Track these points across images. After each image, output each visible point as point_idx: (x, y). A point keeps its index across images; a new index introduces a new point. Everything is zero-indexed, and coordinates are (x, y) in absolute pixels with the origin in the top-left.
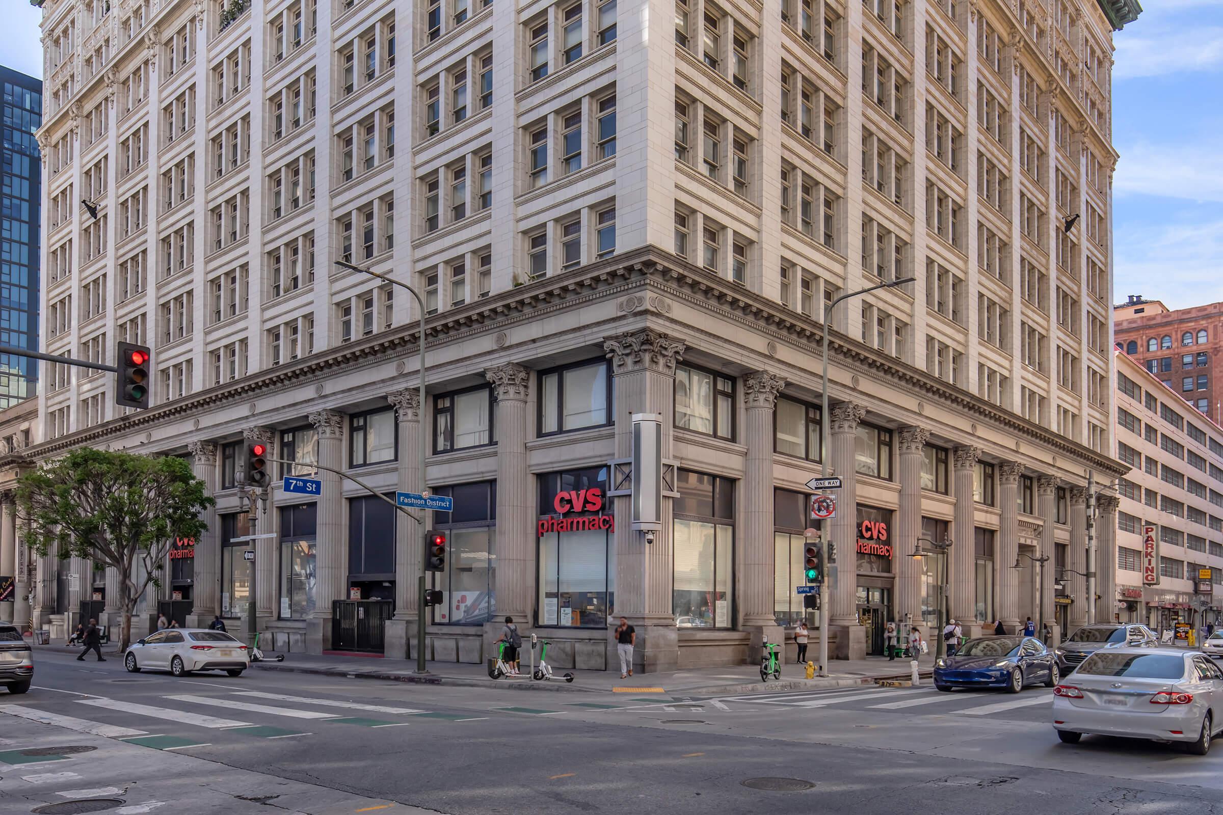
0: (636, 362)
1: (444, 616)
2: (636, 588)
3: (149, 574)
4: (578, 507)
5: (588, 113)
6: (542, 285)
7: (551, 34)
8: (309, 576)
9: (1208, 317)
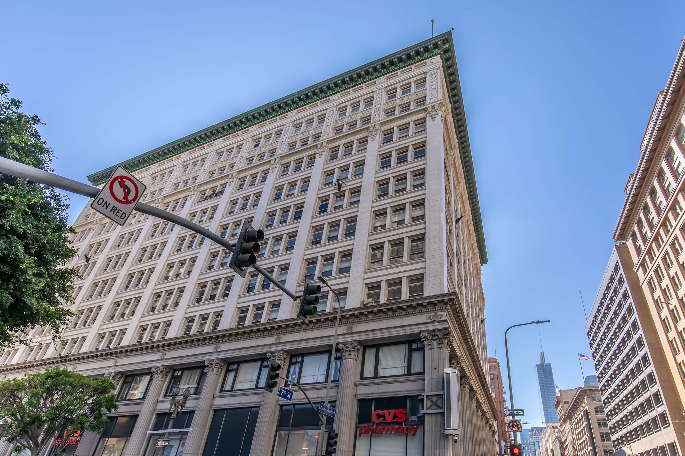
0: (439, 344)
4: (389, 420)
6: (377, 306)
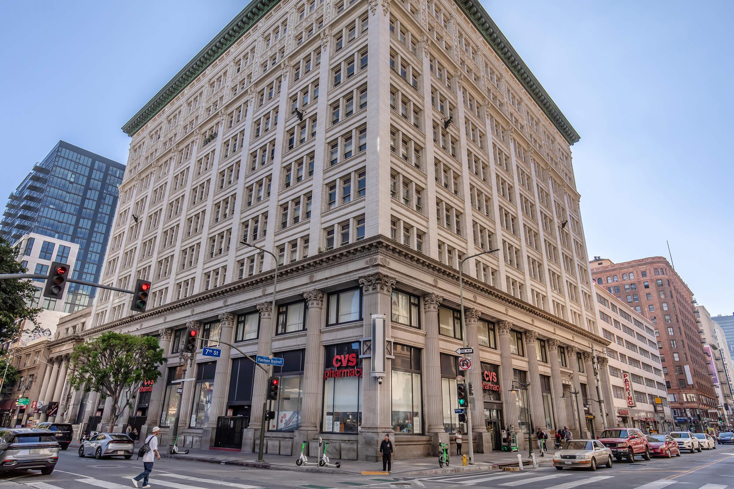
0: (373, 289)
1: (274, 426)
2: (373, 411)
3: (128, 401)
4: (344, 364)
5: (354, 178)
6: (332, 252)
7: (339, 147)
8: (207, 402)
9: (632, 266)
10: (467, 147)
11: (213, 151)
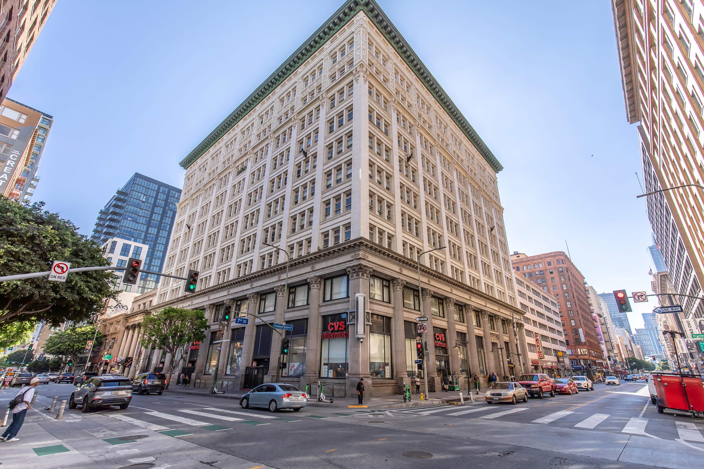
0: (357, 275)
1: (286, 373)
2: (356, 361)
3: (182, 356)
4: (336, 329)
5: (343, 197)
6: (327, 250)
7: (333, 176)
8: (238, 356)
9: (541, 258)
10: (423, 175)
11: (244, 179)
